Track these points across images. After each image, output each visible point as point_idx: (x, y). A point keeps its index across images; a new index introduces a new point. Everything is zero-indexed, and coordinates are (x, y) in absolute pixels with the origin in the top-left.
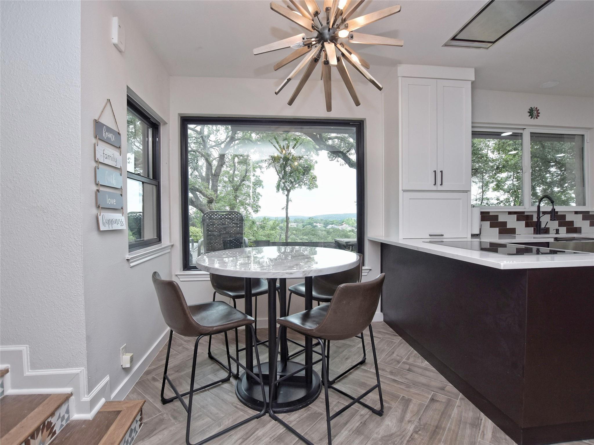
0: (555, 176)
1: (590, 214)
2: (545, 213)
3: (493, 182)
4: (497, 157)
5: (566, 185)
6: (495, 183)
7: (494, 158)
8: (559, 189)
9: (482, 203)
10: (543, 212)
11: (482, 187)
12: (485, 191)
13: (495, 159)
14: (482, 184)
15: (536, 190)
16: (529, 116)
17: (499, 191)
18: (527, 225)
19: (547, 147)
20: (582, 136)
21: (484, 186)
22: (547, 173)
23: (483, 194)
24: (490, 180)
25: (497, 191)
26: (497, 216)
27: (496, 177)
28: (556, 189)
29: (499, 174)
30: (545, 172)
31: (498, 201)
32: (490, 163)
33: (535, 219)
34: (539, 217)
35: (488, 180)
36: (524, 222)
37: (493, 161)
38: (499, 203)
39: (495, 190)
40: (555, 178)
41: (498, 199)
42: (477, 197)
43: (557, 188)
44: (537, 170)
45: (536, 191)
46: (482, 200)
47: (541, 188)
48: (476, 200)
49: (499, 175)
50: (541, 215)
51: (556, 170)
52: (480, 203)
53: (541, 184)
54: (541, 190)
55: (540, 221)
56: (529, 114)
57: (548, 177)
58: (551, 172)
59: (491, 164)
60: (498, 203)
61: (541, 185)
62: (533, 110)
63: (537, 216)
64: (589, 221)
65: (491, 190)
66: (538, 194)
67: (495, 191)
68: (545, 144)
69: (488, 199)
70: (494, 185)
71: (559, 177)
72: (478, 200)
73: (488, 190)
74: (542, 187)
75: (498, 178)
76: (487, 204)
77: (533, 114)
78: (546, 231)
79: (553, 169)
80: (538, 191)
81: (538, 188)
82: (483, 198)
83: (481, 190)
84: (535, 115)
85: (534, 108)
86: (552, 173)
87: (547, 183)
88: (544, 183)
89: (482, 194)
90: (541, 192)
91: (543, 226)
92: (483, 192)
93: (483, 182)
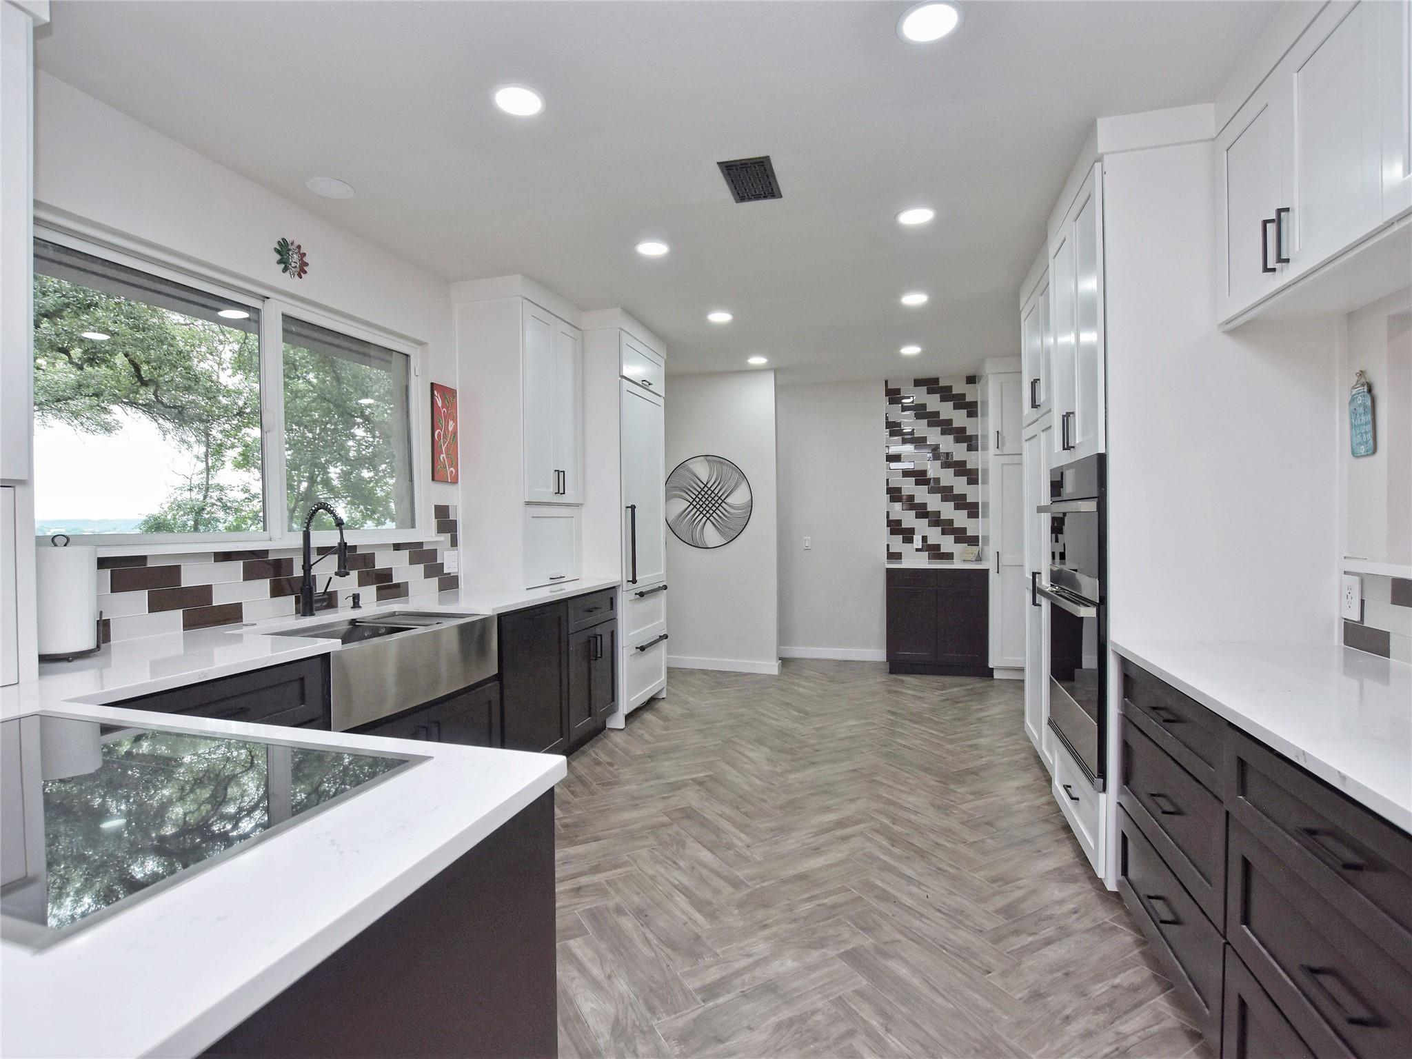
0: (363, 447)
1: (425, 548)
2: (324, 551)
3: (233, 446)
4: (239, 386)
5: (384, 466)
6: (240, 450)
7: (231, 387)
8: (371, 474)
9: (205, 497)
10: (318, 549)
11: (206, 456)
12: (213, 467)
13: (234, 388)
14: (205, 448)
15: (329, 473)
16: (279, 262)
17: (248, 471)
18: (277, 591)
19: (345, 382)
20: (405, 357)
21: (212, 456)
22: (350, 439)
23: (208, 474)
24: (226, 440)
25: (245, 469)
26: (178, 568)
27: (240, 435)
28: (366, 474)
29: (247, 429)
30: (346, 436)
31: (247, 495)
32: (221, 398)
33: (298, 572)
34: (307, 567)
35: (221, 440)
36: (268, 580)
37: (228, 393)
38: (249, 499)
39: (238, 466)
40: (364, 450)
41: (246, 490)
42: (192, 482)
43: (368, 472)
44: (330, 429)
45: (330, 475)
46: (207, 489)
47: (338, 470)
48: (190, 490)
49: (245, 430)
50: (314, 558)
51: (364, 434)
52: (201, 497)
53: (338, 460)
54: (339, 474)
55: (312, 574)
56: (278, 257)
57: (350, 447)
58: (356, 436)
59: (224, 401)
60: (246, 498)
61: (339, 464)
62: (290, 250)
63: (302, 564)
64: (422, 566)
65: (229, 465)
66: (333, 482)
67: (239, 468)
68: (340, 373)
69: (221, 489)
70: (236, 455)
71: (370, 450)
72: (196, 490)
73: (222, 465)
74: (340, 467)
75: (247, 439)
76: (218, 499)
77: (288, 258)
78: (330, 601)
79: (359, 432)
80: (332, 475)
81: (331, 469)
82: (208, 484)
83: (204, 465)
84: (296, 267)
85: (292, 244)
86: (359, 441)
87: (348, 460)
88: (345, 460)
89: (204, 475)
90: (338, 478)
91: (320, 589)
92: (208, 469)
93: (208, 446)
